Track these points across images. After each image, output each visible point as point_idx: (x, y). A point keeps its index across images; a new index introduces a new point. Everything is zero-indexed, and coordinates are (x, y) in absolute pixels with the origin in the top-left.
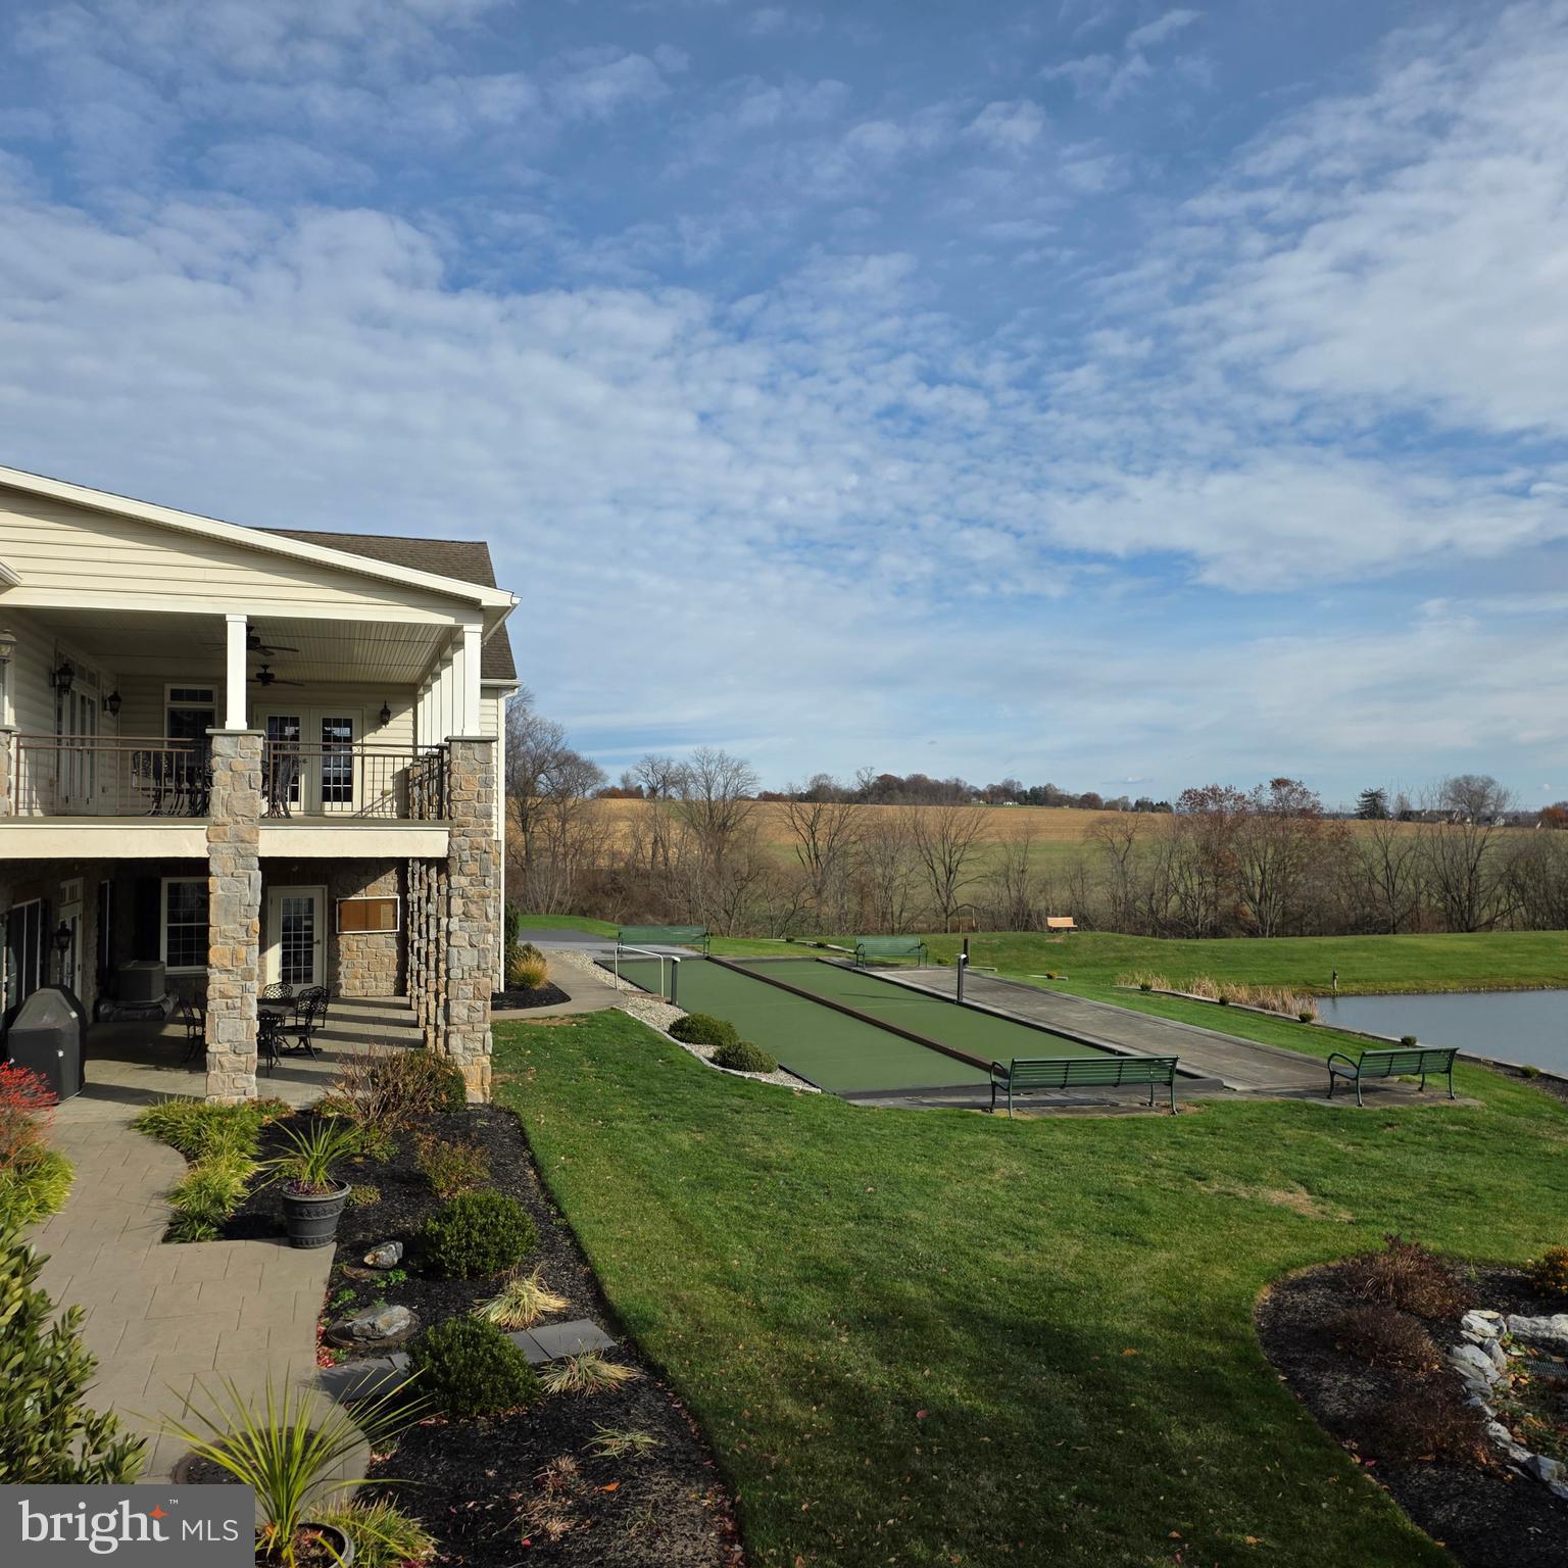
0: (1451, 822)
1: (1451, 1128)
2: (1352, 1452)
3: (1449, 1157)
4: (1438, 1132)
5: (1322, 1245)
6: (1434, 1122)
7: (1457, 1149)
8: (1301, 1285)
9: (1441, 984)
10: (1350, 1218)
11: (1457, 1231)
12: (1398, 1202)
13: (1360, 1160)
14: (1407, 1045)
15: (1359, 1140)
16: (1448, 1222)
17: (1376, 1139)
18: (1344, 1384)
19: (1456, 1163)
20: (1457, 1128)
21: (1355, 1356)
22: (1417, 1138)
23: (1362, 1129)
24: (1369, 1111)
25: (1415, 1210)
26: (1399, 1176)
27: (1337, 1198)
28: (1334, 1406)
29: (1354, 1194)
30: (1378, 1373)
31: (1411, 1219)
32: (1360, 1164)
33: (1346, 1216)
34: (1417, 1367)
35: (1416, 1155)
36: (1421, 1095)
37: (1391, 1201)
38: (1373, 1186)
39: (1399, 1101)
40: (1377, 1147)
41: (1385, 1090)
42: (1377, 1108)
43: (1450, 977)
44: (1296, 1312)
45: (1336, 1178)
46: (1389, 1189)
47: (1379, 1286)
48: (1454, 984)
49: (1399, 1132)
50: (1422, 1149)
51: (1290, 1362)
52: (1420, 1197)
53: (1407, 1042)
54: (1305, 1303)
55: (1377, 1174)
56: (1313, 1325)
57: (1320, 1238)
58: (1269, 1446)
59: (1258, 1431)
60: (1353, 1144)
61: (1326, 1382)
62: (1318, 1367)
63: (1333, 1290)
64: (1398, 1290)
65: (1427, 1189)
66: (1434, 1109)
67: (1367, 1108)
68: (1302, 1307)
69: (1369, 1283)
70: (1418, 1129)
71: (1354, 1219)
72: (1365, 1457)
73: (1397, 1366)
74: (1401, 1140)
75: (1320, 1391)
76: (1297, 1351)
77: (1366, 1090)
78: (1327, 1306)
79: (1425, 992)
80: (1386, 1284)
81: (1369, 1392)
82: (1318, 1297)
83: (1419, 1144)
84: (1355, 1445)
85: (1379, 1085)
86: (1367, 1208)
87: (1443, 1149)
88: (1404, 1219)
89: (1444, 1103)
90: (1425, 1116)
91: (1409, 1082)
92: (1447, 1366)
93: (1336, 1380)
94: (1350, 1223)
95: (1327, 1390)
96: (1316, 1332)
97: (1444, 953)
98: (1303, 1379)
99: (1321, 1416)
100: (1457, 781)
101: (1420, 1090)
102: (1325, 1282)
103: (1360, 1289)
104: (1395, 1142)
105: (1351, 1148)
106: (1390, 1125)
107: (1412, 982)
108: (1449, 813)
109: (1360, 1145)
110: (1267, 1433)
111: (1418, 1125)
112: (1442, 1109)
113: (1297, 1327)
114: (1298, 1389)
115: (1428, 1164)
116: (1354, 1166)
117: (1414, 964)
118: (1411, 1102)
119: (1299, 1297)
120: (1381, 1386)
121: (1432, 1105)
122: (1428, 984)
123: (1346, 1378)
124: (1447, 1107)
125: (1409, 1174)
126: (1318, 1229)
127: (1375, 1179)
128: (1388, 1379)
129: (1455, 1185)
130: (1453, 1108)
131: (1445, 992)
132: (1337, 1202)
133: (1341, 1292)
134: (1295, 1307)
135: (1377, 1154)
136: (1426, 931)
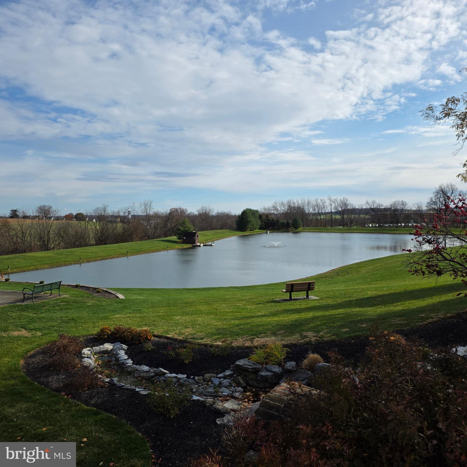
0: (39, 219)
1: (62, 304)
2: (64, 395)
3: (64, 312)
4: (59, 305)
5: (36, 343)
6: (57, 303)
7: (65, 309)
8: (33, 356)
9: (42, 266)
10: (41, 334)
11: (73, 330)
12: (54, 326)
13: (38, 318)
14: (41, 284)
15: (36, 312)
16: (70, 328)
17: (41, 311)
18: (56, 379)
19: (66, 313)
20: (63, 303)
21: (57, 370)
22: (53, 308)
23: (36, 309)
24: (37, 304)
25: (59, 327)
26: (52, 319)
27: (36, 330)
28: (55, 385)
29: (40, 327)
30: (65, 372)
31: (59, 330)
32: (39, 319)
33: (40, 334)
34: (75, 367)
35: (54, 313)
36: (51, 296)
37: (52, 327)
38: (45, 324)
39: (45, 299)
40: (42, 313)
41: (40, 297)
42: (39, 302)
43: (45, 264)
44: (34, 364)
45: (33, 324)
46: (50, 323)
47: (58, 349)
48: (46, 266)
49: (47, 308)
50: (55, 311)
51: (37, 378)
52: (60, 324)
53: (41, 283)
54: (36, 360)
55: (45, 320)
56: (41, 366)
57: (34, 342)
58: (40, 402)
59: (35, 400)
60: (35, 314)
61: (50, 380)
62: (46, 377)
63: (44, 355)
64: (64, 349)
65: (61, 321)
66: (56, 299)
67: (36, 303)
68: (36, 362)
69: (55, 349)
70: (53, 306)
71: (43, 334)
72: (68, 395)
73: (69, 369)
74: (48, 310)
75: (49, 383)
76: (39, 374)
77: (35, 298)
78: (44, 359)
79: (37, 269)
80: (60, 348)
81: (64, 378)
82: (40, 358)
83: (54, 310)
84: (64, 393)
85: (38, 296)
86: (45, 330)
87: (61, 310)
88: (57, 330)
89: (58, 297)
90: (54, 302)
91: (46, 293)
92: (82, 365)
93: (53, 378)
94: (42, 335)
95: (51, 382)
96: (43, 367)
97: (42, 257)
98: (43, 381)
99: (52, 389)
100: (41, 206)
101: (50, 295)
102: (40, 353)
103: (52, 352)
104: (47, 311)
105: (34, 315)
106: (44, 306)
107: (33, 267)
108: (38, 216)
109: (37, 313)
110: (38, 399)
111: (52, 305)
112: (58, 299)
113: (36, 368)
114: (42, 385)
115: (59, 314)
116: (37, 320)
117: (33, 261)
118: (49, 299)
119: (33, 360)
120: (67, 375)
121: (55, 298)
122: (38, 267)
123: (56, 377)
124: (59, 298)
125: (54, 318)
126: (33, 339)
127: (45, 322)
128: (68, 373)
129: (68, 318)
130: (61, 298)
131: (44, 269)
132: (36, 331)
133: (46, 354)
134: (33, 363)
135: (42, 315)
136: (35, 251)
